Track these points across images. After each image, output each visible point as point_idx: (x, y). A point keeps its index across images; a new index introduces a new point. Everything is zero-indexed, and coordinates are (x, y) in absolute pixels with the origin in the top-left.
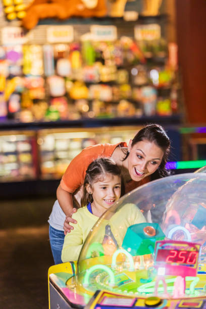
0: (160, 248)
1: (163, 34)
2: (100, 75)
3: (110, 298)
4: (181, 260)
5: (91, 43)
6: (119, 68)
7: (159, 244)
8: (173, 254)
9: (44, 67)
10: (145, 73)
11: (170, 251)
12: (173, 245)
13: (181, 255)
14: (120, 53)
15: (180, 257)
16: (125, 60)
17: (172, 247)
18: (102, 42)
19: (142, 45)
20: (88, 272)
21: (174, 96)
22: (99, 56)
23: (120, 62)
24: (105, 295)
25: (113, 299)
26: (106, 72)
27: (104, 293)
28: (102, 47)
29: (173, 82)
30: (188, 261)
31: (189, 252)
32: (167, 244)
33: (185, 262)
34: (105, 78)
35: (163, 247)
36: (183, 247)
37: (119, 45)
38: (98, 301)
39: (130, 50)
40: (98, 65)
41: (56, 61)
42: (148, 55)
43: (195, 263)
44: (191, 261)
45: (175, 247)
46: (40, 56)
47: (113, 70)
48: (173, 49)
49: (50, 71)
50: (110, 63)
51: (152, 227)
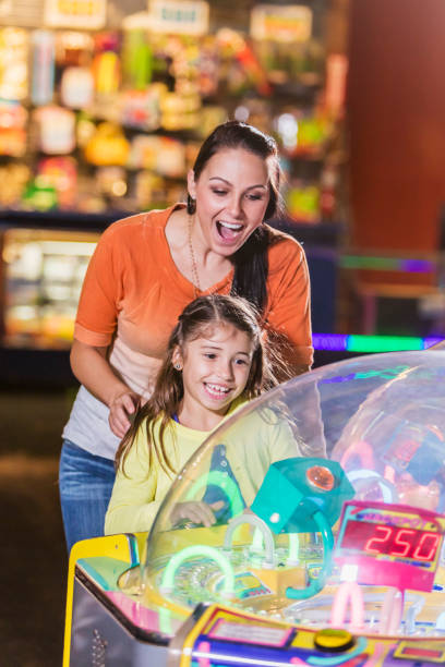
0: (353, 518)
1: (317, 30)
2: (160, 113)
3: (232, 623)
4: (400, 549)
5: (146, 35)
6: (207, 101)
7: (350, 509)
8: (383, 534)
9: (31, 81)
10: (265, 119)
11: (377, 525)
12: (384, 513)
13: (401, 539)
14: (210, 66)
15: (398, 542)
16: (223, 84)
17: (381, 518)
18: (171, 36)
19: (264, 53)
20: (175, 561)
21: (330, 179)
22: (162, 66)
23: (209, 86)
24: (220, 615)
25: (239, 627)
26: (176, 108)
27: (218, 610)
28: (171, 48)
29: (330, 146)
30: (416, 555)
31: (420, 533)
32: (369, 511)
33: (410, 554)
34: (172, 122)
35: (359, 516)
36: (406, 520)
37: (210, 46)
38: (204, 629)
39: (236, 61)
40: (158, 90)
41: (59, 71)
42: (278, 77)
43: (432, 559)
44: (424, 553)
45: (387, 518)
46: (22, 53)
47: (193, 104)
48: (337, 69)
49: (44, 93)
50: (185, 87)
51: (327, 469)
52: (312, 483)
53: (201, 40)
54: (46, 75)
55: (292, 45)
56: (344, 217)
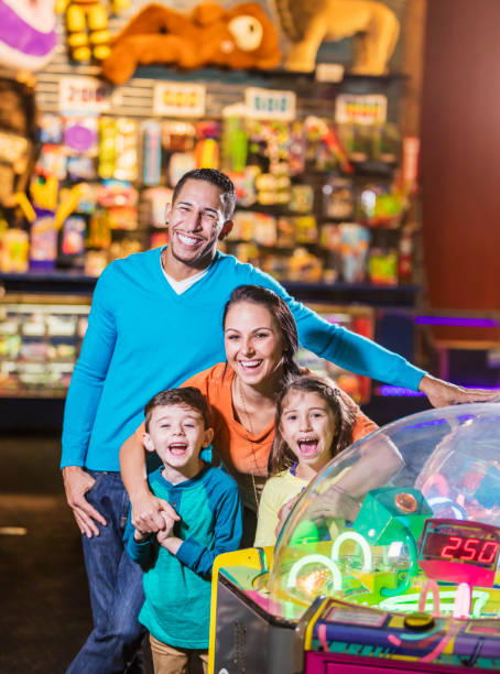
0: (432, 531)
1: (393, 115)
2: (257, 191)
3: (344, 610)
4: (469, 554)
5: (242, 121)
6: (296, 180)
7: (430, 525)
8: (455, 543)
9: (142, 166)
10: (347, 194)
11: (450, 537)
12: (456, 527)
13: (469, 547)
14: (298, 149)
15: (466, 548)
16: (310, 164)
17: (453, 530)
18: (264, 123)
19: (347, 135)
20: (296, 568)
21: (406, 246)
22: (255, 149)
23: (298, 166)
24: (333, 605)
25: (348, 613)
26: (270, 187)
27: (331, 601)
28: (265, 133)
29: (405, 218)
30: (480, 558)
31: (484, 541)
32: (444, 526)
33: (476, 558)
34: (265, 199)
35: (436, 530)
36: (473, 533)
37: (299, 131)
38: (321, 616)
40: (254, 171)
41: (166, 156)
43: (493, 561)
44: (486, 556)
45: (459, 531)
47: (284, 182)
48: (411, 148)
49: (153, 176)
50: (276, 168)
51: (411, 496)
52: (398, 505)
53: (291, 125)
54: (154, 159)
55: (371, 128)
56: (419, 279)
